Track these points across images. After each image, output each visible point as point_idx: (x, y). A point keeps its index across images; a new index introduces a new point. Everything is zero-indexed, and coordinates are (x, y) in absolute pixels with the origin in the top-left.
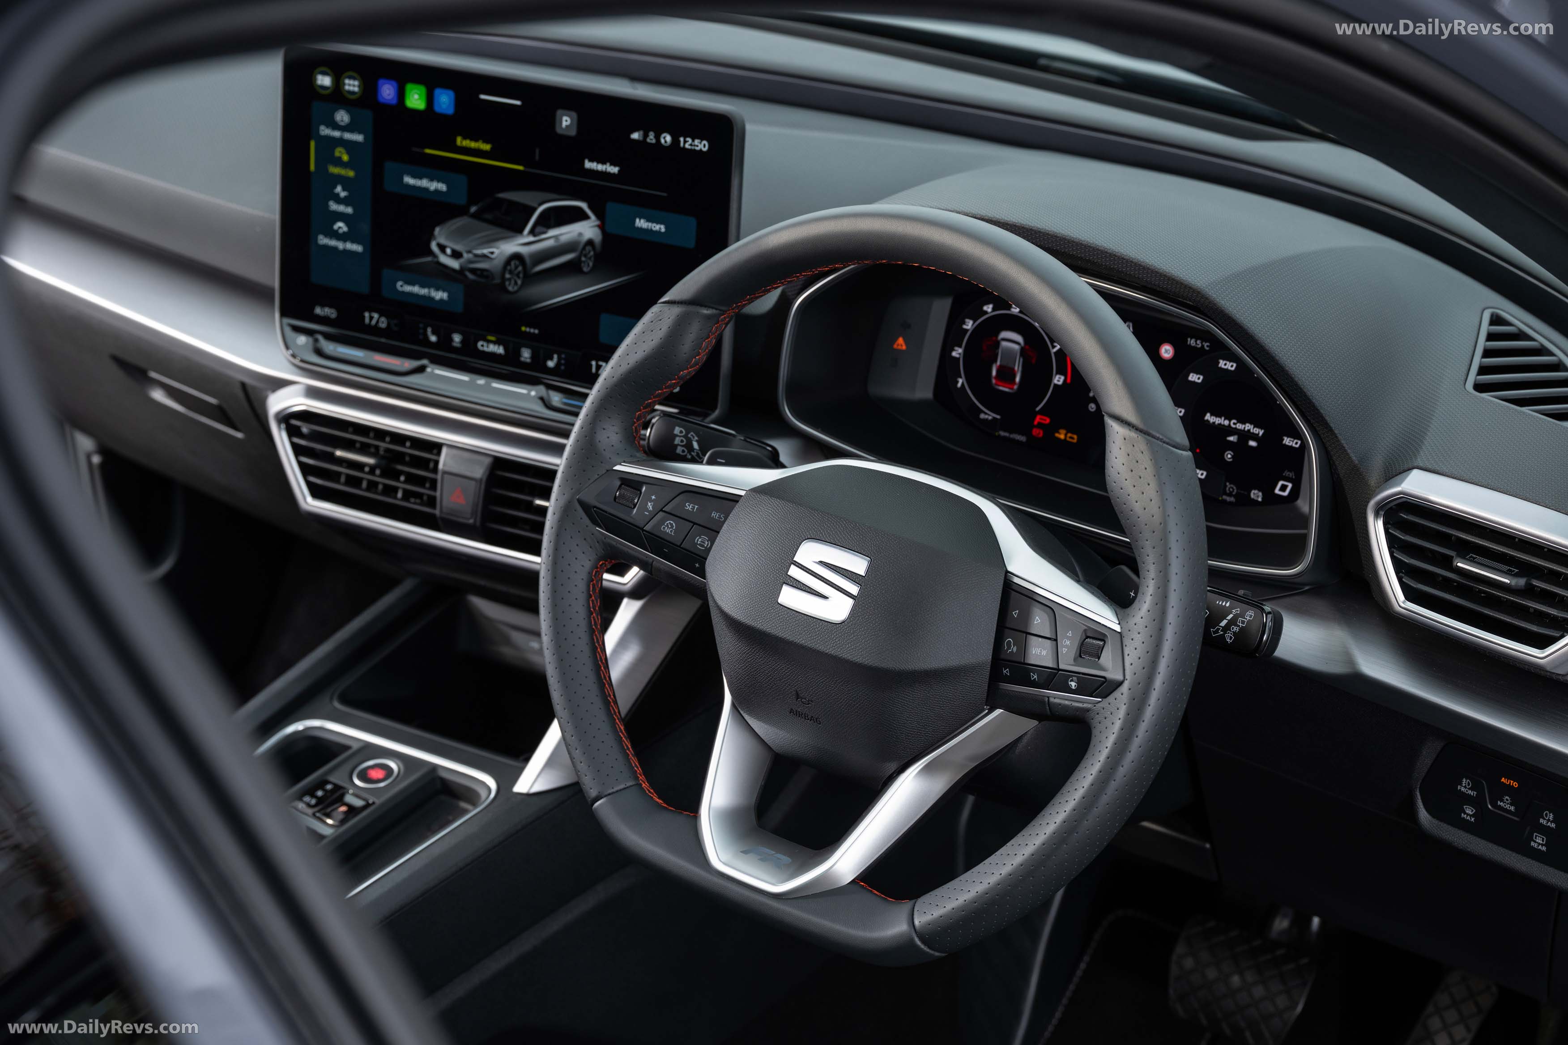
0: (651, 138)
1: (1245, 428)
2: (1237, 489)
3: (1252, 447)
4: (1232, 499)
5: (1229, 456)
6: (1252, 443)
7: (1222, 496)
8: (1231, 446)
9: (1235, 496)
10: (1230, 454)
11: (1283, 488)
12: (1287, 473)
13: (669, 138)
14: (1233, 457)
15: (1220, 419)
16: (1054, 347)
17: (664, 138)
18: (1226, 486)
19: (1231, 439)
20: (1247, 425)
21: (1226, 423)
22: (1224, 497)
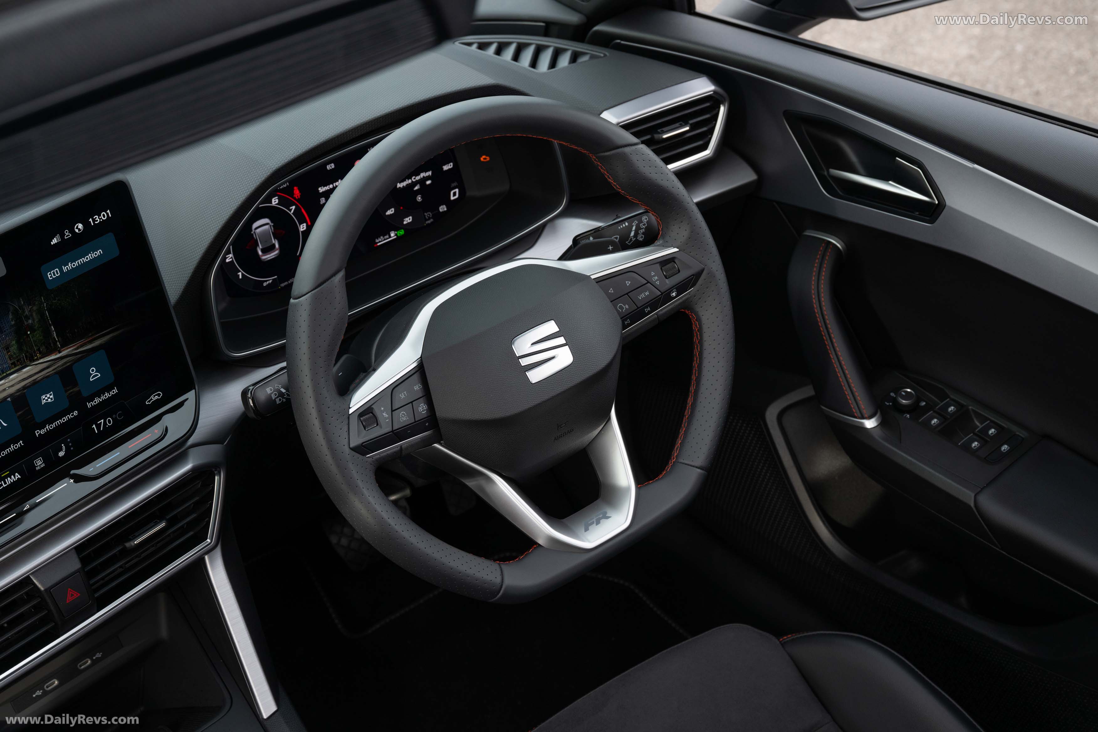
0: (67, 234)
1: (421, 177)
2: (431, 213)
3: (429, 185)
4: (432, 220)
5: (419, 198)
6: (429, 182)
7: (425, 223)
8: (418, 192)
9: (432, 218)
10: (420, 197)
11: (455, 194)
12: (453, 185)
13: (80, 226)
14: (422, 197)
15: (405, 182)
16: (290, 210)
17: (77, 228)
18: (425, 216)
19: (416, 188)
20: (421, 174)
21: (410, 181)
22: (427, 222)
